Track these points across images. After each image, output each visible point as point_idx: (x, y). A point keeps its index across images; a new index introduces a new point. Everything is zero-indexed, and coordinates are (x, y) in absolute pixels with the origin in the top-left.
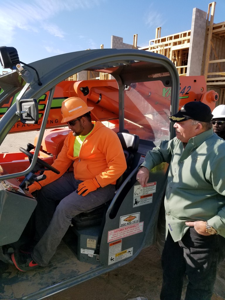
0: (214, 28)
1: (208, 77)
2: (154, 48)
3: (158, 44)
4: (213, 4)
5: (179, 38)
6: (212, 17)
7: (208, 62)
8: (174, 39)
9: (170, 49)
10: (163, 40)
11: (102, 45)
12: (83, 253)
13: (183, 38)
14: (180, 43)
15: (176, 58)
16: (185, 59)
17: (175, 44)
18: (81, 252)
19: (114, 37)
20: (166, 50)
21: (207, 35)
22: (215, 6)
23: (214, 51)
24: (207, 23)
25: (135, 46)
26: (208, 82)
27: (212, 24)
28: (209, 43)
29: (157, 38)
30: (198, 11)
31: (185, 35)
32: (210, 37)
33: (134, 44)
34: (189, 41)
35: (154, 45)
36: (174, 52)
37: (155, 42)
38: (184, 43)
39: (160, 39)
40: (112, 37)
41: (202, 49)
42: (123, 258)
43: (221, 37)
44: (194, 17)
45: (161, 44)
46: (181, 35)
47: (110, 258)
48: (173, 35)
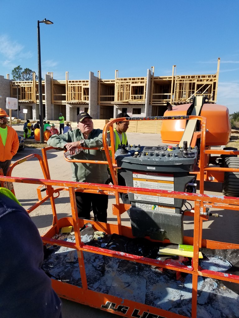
5: (135, 80)
7: (153, 94)
8: (132, 80)
9: (130, 85)
10: (125, 79)
13: (137, 81)
17: (133, 83)
20: (127, 85)
25: (99, 78)
26: (153, 104)
27: (153, 76)
28: (153, 85)
31: (138, 79)
32: (153, 82)
34: (141, 82)
38: (138, 83)
41: (150, 88)
44: (148, 73)
45: (123, 81)
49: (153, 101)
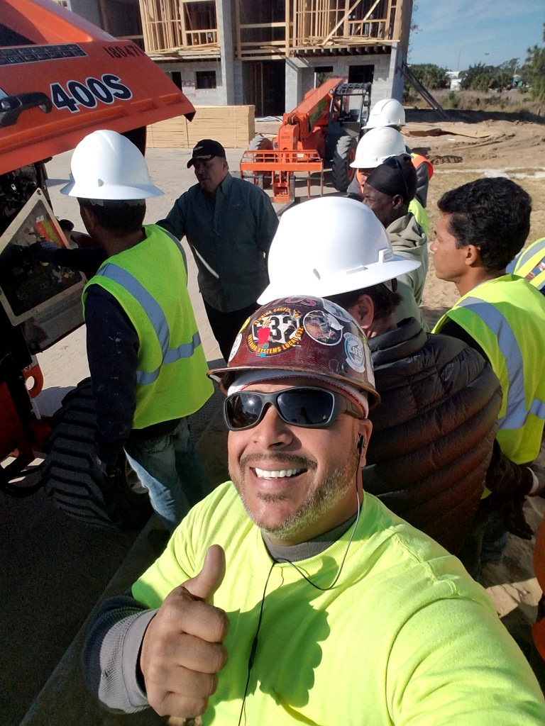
7: (240, 26)
26: (243, 56)
49: (243, 49)
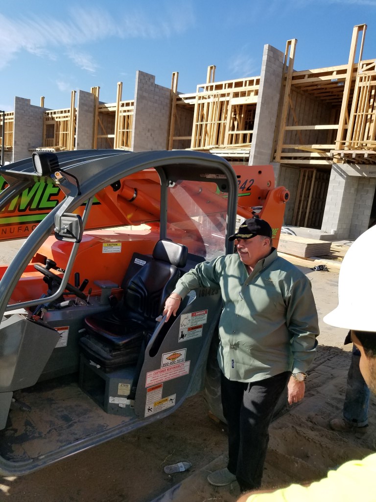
0: (294, 78)
1: (283, 151)
2: (204, 98)
3: (209, 93)
4: (293, 41)
5: (242, 86)
6: (292, 61)
7: (284, 128)
8: (235, 87)
9: (228, 102)
10: (219, 87)
11: (119, 83)
12: (113, 402)
14: (243, 94)
15: (237, 117)
16: (250, 119)
17: (236, 95)
18: (110, 402)
19: (141, 74)
20: (222, 103)
21: (284, 86)
22: (295, 45)
23: (292, 112)
24: (283, 69)
25: (174, 91)
26: (282, 158)
27: (292, 71)
28: (286, 99)
29: (210, 82)
30: (272, 49)
31: (251, 83)
32: (288, 90)
33: (173, 88)
34: (257, 93)
35: (205, 93)
36: (234, 107)
37: (205, 88)
38: (249, 95)
39: (214, 84)
40: (137, 73)
41: (276, 107)
42: (163, 408)
43: (304, 91)
44: (265, 58)
45: (215, 92)
46: (246, 82)
47: (147, 408)
48: (234, 81)
